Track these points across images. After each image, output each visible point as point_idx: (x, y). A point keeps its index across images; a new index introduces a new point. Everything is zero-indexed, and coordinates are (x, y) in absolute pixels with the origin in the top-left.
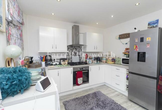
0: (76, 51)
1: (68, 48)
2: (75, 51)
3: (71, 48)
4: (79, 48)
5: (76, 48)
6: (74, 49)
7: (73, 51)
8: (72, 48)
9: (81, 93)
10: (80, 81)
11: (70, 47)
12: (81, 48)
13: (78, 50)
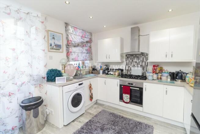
0: (138, 60)
1: (128, 57)
2: (136, 61)
3: (131, 57)
4: (143, 57)
5: (138, 57)
6: (136, 59)
7: (134, 61)
8: (133, 57)
9: (127, 113)
10: (126, 98)
11: (129, 56)
12: (147, 57)
13: (141, 59)
